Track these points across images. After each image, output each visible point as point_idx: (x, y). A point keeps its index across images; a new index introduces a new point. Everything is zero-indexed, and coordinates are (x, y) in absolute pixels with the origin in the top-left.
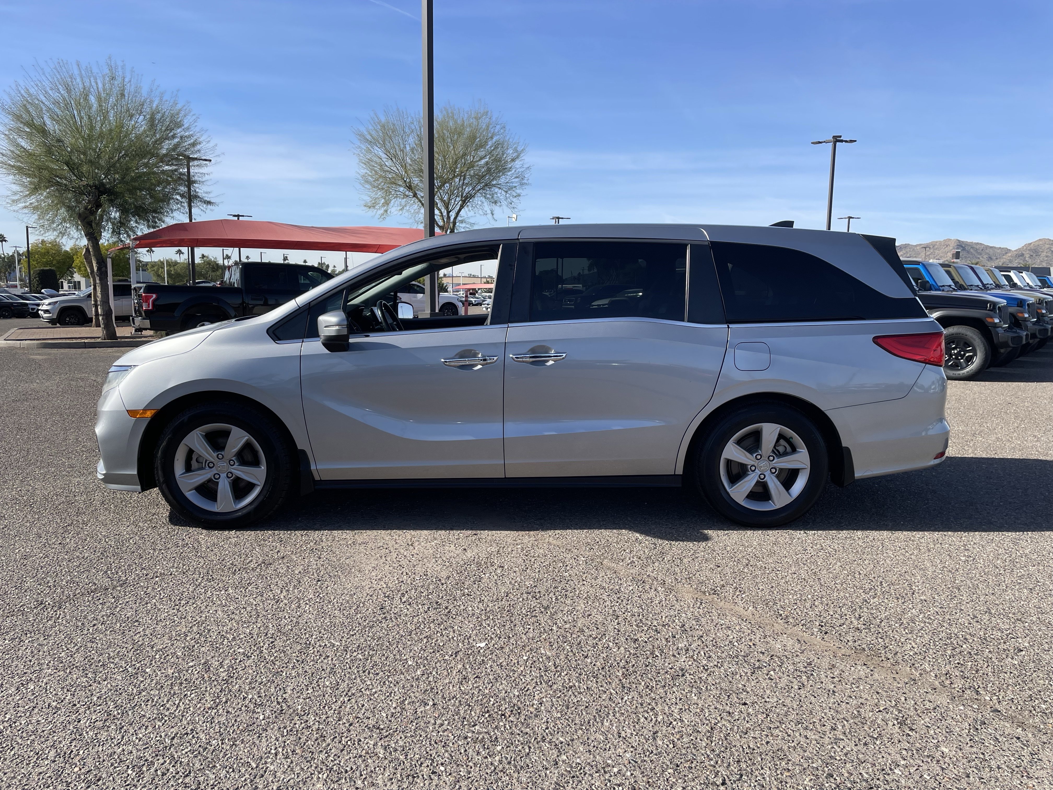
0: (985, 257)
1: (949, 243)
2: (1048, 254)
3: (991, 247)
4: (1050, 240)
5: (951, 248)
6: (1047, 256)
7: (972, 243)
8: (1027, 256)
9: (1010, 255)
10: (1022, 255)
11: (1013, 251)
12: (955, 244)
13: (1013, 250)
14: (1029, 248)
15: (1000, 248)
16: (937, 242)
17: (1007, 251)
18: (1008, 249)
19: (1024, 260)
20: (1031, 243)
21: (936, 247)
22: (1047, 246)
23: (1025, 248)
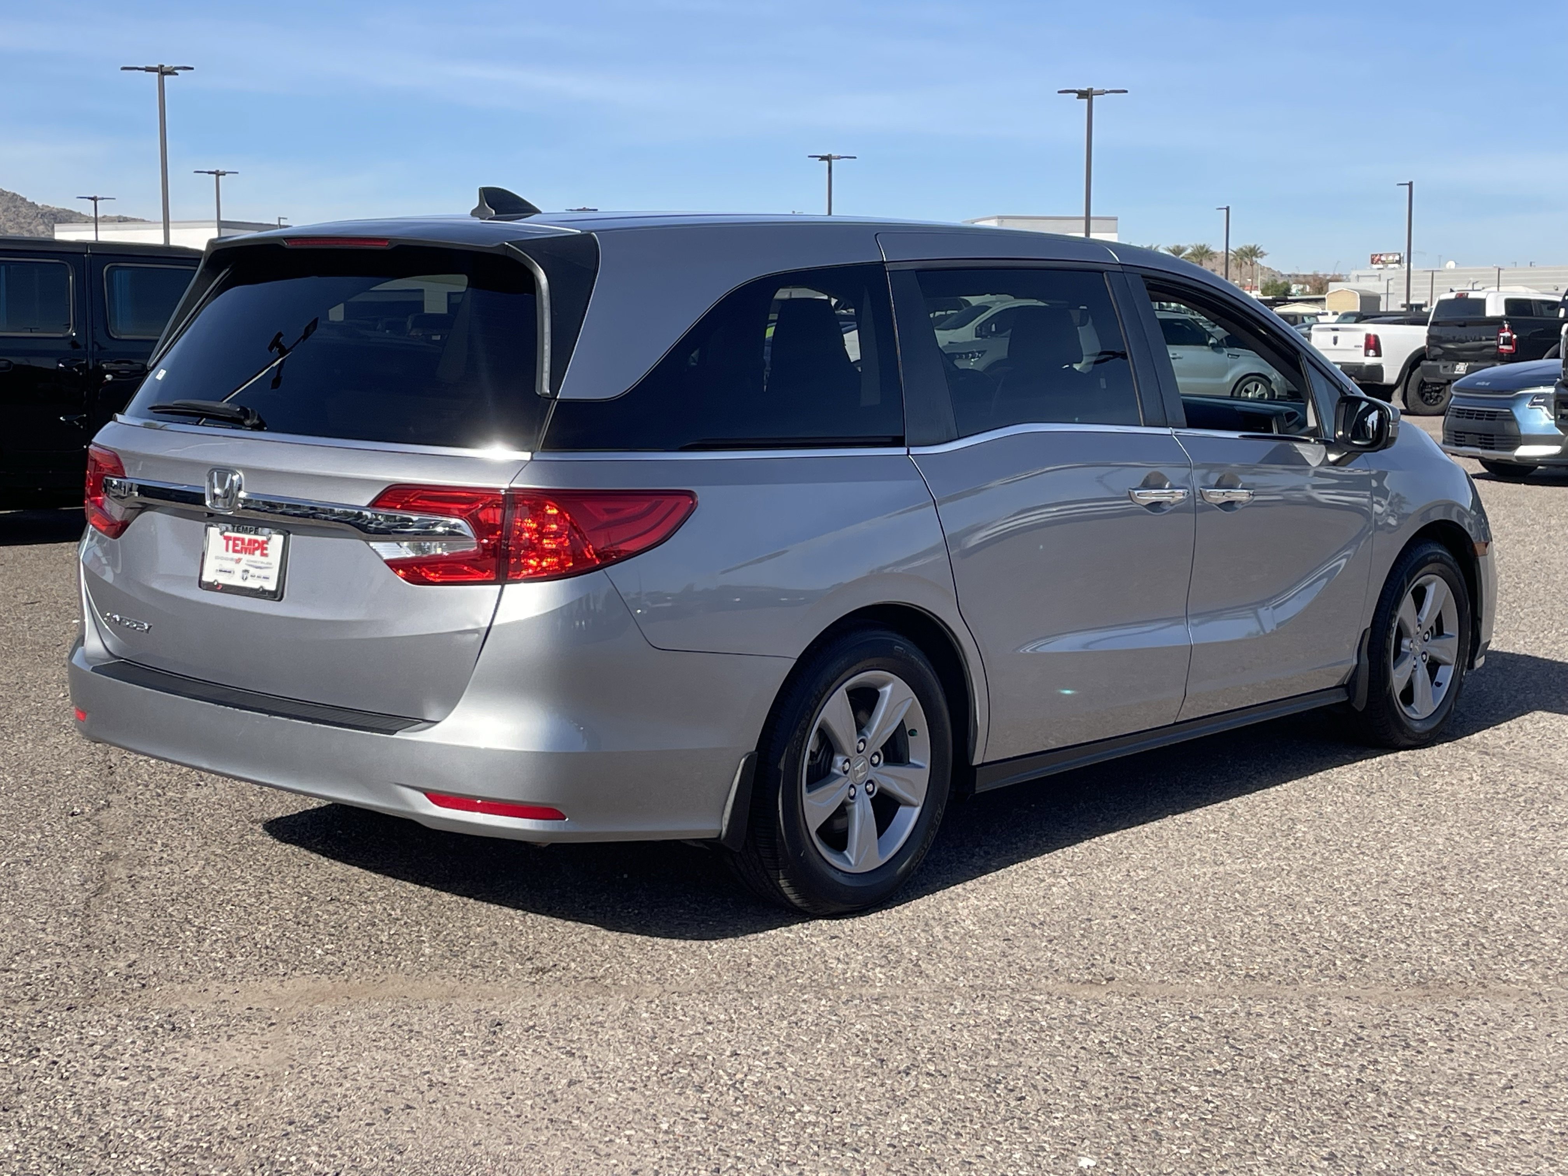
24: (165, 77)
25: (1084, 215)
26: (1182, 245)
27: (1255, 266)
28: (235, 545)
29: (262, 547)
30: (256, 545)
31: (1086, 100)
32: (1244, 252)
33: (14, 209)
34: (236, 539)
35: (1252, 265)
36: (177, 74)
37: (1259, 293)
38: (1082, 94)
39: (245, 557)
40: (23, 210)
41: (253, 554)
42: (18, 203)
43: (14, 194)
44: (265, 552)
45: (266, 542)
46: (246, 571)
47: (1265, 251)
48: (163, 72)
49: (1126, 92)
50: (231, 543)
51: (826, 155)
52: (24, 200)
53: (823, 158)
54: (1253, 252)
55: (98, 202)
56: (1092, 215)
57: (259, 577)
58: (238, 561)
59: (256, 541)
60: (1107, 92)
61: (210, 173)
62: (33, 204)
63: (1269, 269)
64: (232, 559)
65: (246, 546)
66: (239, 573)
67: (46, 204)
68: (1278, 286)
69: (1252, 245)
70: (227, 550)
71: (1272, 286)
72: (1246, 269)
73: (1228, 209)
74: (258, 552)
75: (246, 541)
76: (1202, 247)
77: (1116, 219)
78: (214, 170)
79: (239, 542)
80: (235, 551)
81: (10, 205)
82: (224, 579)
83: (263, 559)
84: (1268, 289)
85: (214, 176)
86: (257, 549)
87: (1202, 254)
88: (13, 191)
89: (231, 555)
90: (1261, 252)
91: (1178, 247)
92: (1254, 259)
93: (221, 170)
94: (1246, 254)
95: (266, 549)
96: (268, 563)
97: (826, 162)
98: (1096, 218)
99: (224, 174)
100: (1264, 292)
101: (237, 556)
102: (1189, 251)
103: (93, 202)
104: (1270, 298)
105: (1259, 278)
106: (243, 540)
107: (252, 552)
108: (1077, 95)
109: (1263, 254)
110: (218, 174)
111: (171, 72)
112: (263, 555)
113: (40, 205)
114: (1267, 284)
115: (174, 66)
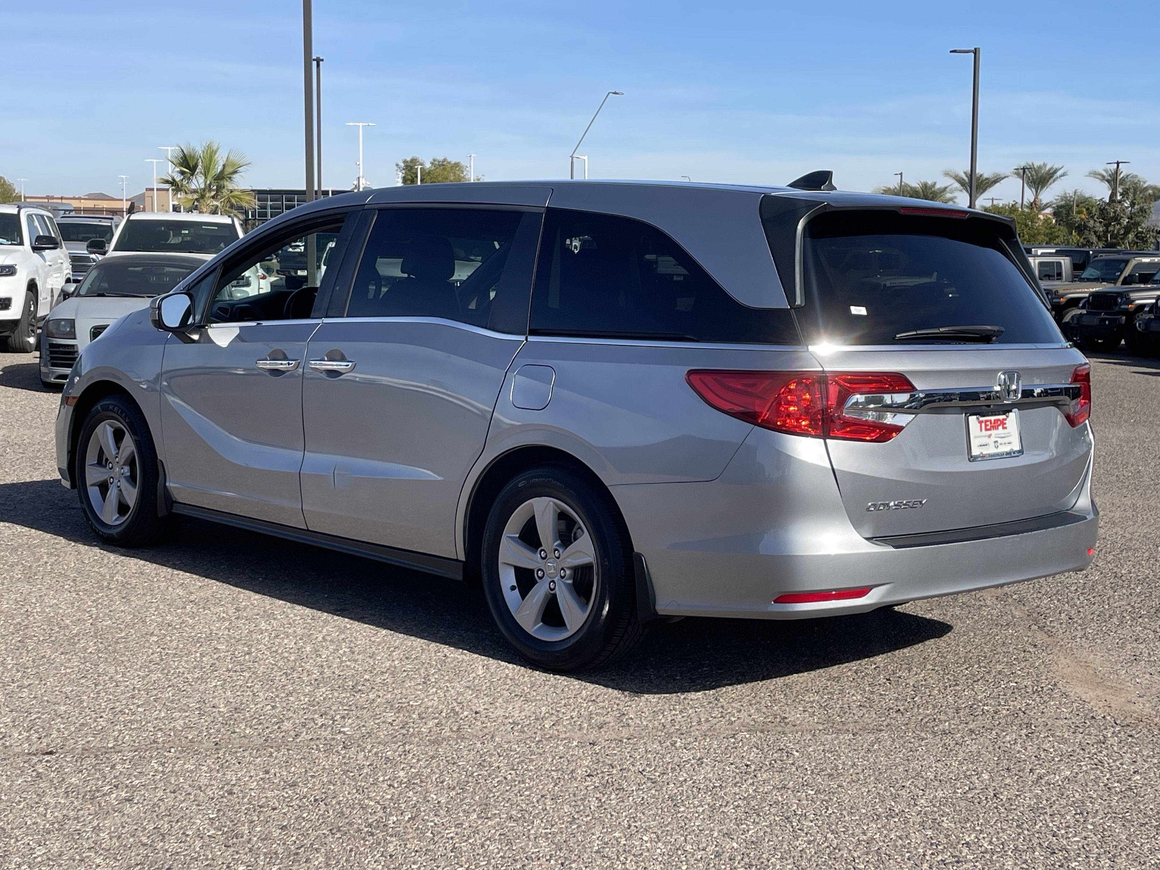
28: (986, 425)
29: (1003, 423)
30: (999, 422)
34: (986, 421)
39: (993, 432)
41: (998, 429)
44: (1005, 426)
45: (1005, 419)
46: (996, 442)
50: (983, 424)
57: (1005, 444)
58: (990, 436)
59: (998, 420)
64: (985, 436)
65: (993, 425)
66: (992, 445)
70: (981, 430)
74: (1000, 427)
75: (993, 422)
79: (988, 423)
80: (986, 430)
82: (986, 451)
83: (1005, 431)
86: (999, 425)
89: (984, 433)
95: (1005, 424)
96: (1008, 433)
101: (989, 432)
106: (991, 421)
107: (996, 428)
112: (1004, 428)
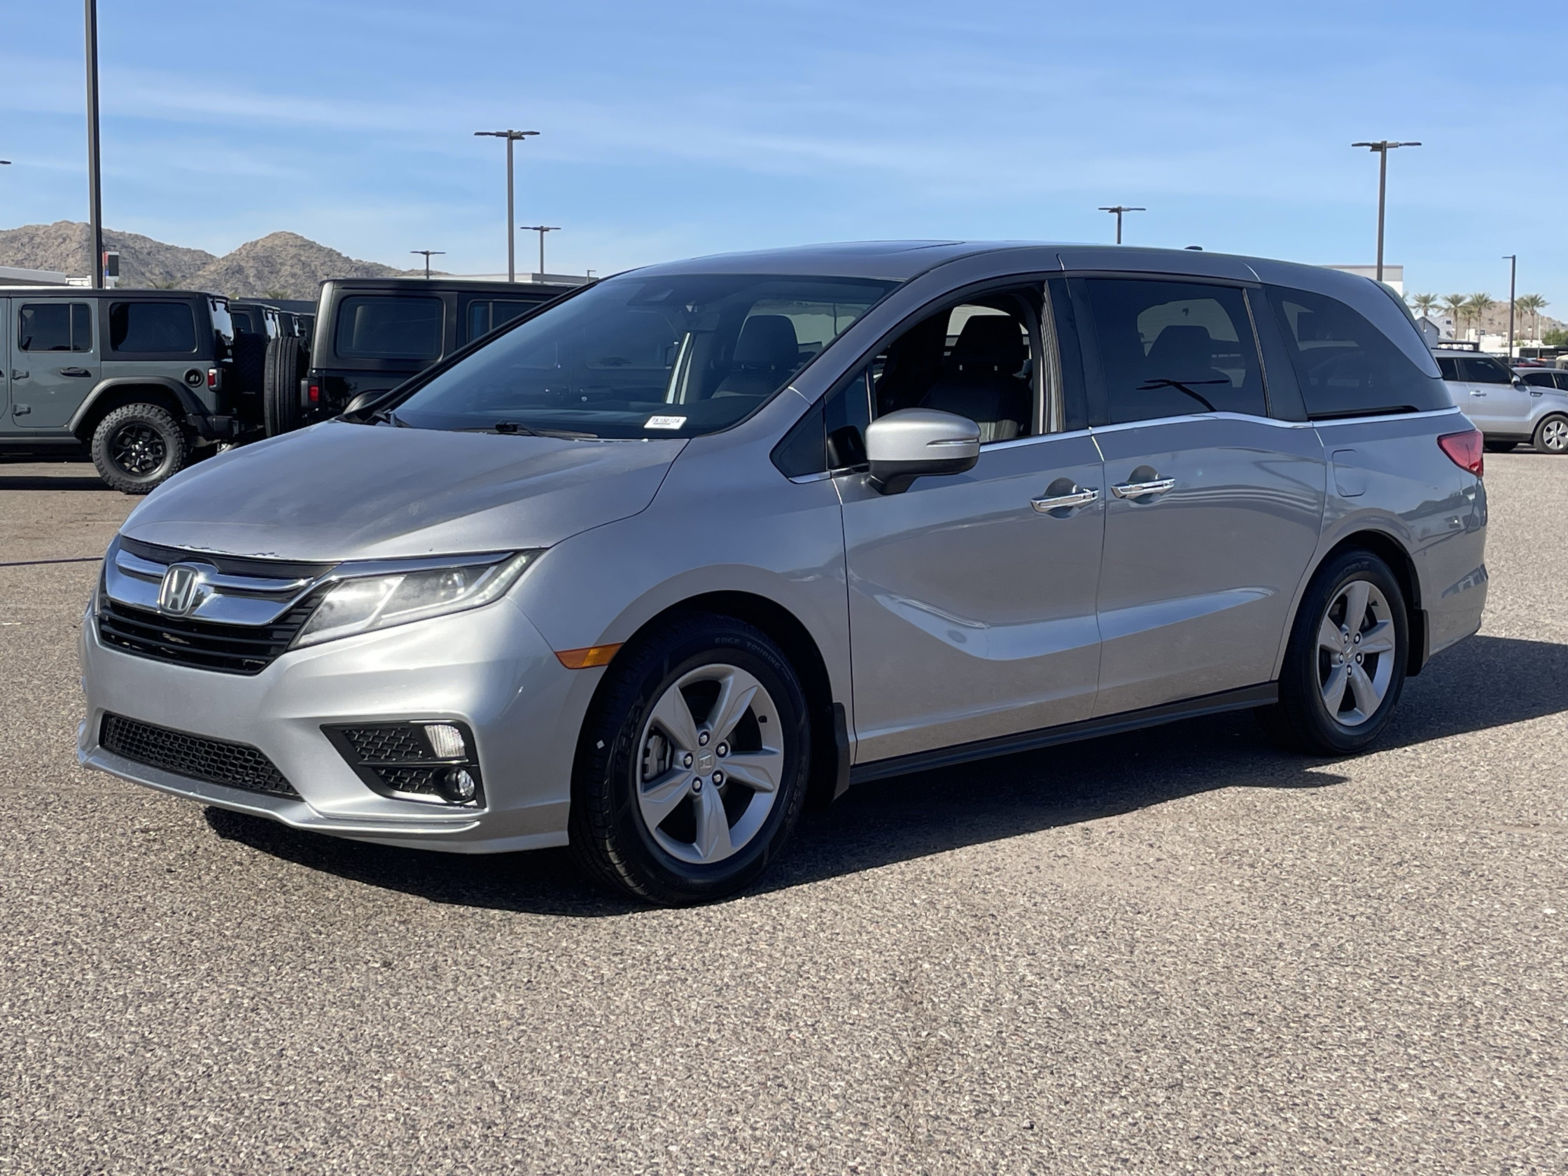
0: (157, 271)
1: (70, 232)
2: (295, 270)
3: (169, 248)
4: (297, 237)
5: (75, 245)
6: (293, 275)
7: (122, 234)
8: (252, 273)
9: (213, 268)
10: (240, 270)
11: (218, 261)
12: (84, 237)
13: (220, 255)
14: (252, 254)
15: (189, 250)
16: (37, 228)
17: (206, 259)
18: (206, 255)
19: (246, 284)
20: (257, 243)
21: (37, 240)
22: (292, 251)
23: (244, 253)
24: (514, 141)
25: (1376, 264)
26: (1460, 295)
27: (1535, 316)
31: (1379, 153)
32: (1525, 301)
33: (330, 264)
35: (1532, 315)
36: (523, 139)
37: (1540, 342)
38: (1376, 147)
40: (339, 264)
42: (335, 257)
43: (331, 250)
47: (1547, 301)
48: (512, 136)
49: (1420, 144)
51: (1116, 207)
52: (339, 254)
53: (1113, 210)
54: (1534, 302)
55: (430, 256)
56: (1384, 264)
60: (1401, 145)
61: (535, 229)
62: (347, 259)
63: (1549, 319)
67: (359, 259)
68: (1560, 335)
69: (1534, 295)
71: (1554, 335)
72: (1527, 317)
73: (1514, 258)
76: (1481, 297)
77: (1401, 267)
78: (539, 226)
81: (327, 259)
84: (1549, 338)
85: (539, 231)
87: (1481, 304)
88: (329, 247)
90: (1543, 302)
91: (1456, 296)
92: (1535, 308)
93: (545, 226)
94: (1527, 304)
97: (1116, 214)
98: (1387, 267)
99: (547, 230)
100: (1545, 342)
102: (1468, 300)
103: (425, 256)
104: (1552, 347)
105: (1540, 327)
108: (1370, 148)
109: (1544, 304)
110: (542, 230)
111: (519, 137)
113: (353, 259)
114: (1548, 334)
115: (522, 131)
